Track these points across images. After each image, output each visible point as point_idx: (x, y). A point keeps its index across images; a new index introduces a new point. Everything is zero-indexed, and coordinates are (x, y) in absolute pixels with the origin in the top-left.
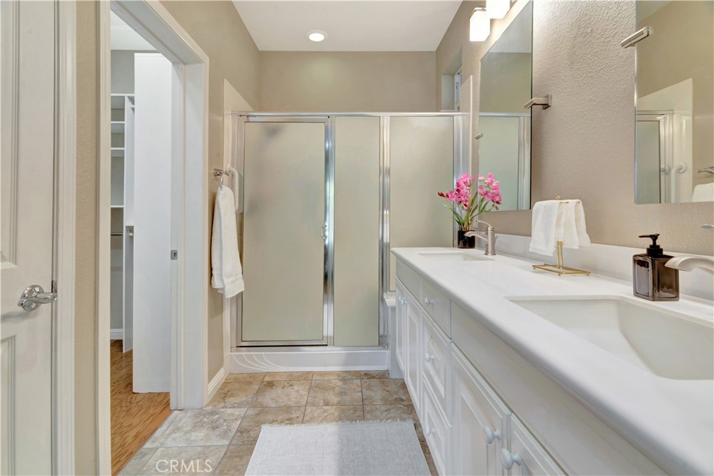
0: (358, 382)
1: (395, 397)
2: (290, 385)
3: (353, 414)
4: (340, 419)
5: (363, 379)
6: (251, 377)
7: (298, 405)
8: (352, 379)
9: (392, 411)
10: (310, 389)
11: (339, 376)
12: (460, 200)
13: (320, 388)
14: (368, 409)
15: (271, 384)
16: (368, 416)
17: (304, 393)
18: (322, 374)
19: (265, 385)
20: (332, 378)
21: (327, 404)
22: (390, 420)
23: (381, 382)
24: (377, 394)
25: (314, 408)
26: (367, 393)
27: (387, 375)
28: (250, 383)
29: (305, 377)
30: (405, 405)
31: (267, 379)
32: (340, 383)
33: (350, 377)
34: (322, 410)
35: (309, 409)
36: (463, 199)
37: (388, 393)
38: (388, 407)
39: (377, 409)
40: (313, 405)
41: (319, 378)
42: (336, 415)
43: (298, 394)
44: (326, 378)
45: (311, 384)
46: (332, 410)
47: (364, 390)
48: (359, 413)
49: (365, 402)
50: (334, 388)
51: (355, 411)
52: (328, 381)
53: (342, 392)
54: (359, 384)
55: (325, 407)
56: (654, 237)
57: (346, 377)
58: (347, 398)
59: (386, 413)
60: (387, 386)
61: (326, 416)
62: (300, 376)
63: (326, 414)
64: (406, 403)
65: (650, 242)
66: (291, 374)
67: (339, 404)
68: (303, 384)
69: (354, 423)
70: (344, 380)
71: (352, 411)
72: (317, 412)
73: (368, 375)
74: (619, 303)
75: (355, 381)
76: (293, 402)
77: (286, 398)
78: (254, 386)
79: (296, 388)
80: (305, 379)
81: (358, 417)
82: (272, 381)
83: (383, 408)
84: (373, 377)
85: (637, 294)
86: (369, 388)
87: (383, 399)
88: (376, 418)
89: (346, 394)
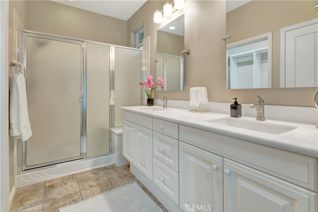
0: (102, 172)
1: (123, 174)
2: (65, 184)
3: (107, 187)
4: (102, 192)
5: (104, 170)
6: (35, 186)
7: (75, 192)
8: (99, 172)
9: (125, 181)
10: (78, 182)
11: (91, 172)
12: (150, 86)
13: (84, 181)
14: (113, 183)
15: (52, 187)
16: (115, 186)
17: (76, 185)
18: (81, 174)
19: (48, 188)
20: (88, 174)
21: (91, 187)
22: (127, 184)
23: (114, 170)
24: (115, 175)
25: (86, 191)
26: (109, 176)
27: (115, 166)
28: (37, 190)
29: (72, 177)
30: (129, 177)
31: (47, 184)
32: (94, 176)
33: (97, 171)
34: (90, 191)
35: (83, 192)
36: (151, 86)
37: (119, 174)
38: (122, 179)
39: (117, 182)
40: (84, 189)
41: (80, 176)
42: (99, 190)
43: (71, 187)
44: (85, 175)
45: (77, 180)
46: (95, 189)
47: (107, 175)
48: (110, 186)
49: (111, 180)
50: (91, 178)
51: (108, 185)
52: (86, 176)
53: (96, 179)
54: (103, 173)
55: (91, 189)
56: (236, 99)
57: (96, 171)
58: (101, 181)
59: (122, 182)
60: (117, 171)
61: (94, 193)
62: (68, 178)
63: (93, 192)
64: (129, 176)
65: (235, 100)
66: (62, 178)
67: (98, 185)
68: (72, 181)
69: (110, 191)
70: (94, 173)
71: (106, 186)
72: (88, 192)
73: (105, 168)
74: (227, 119)
75: (101, 173)
76: (71, 191)
77: (66, 191)
78: (41, 191)
79: (69, 184)
80: (73, 178)
81: (110, 188)
82: (52, 185)
83: (120, 180)
84: (109, 169)
85: (232, 116)
86: (109, 174)
87: (118, 177)
88: (119, 186)
89: (99, 179)
